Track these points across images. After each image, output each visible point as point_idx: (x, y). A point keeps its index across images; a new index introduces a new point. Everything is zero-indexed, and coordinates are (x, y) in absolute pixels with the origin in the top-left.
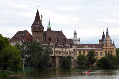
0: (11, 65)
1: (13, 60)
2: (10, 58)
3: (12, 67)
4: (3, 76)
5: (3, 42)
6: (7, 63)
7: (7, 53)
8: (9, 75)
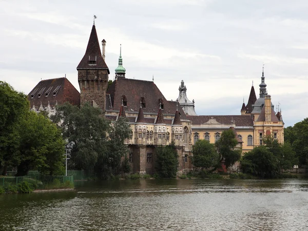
0: (40, 163)
1: (44, 150)
2: (36, 145)
3: (43, 169)
4: (20, 192)
5: (19, 102)
6: (29, 158)
7: (30, 131)
8: (35, 189)
